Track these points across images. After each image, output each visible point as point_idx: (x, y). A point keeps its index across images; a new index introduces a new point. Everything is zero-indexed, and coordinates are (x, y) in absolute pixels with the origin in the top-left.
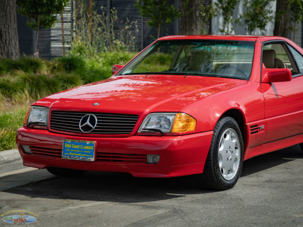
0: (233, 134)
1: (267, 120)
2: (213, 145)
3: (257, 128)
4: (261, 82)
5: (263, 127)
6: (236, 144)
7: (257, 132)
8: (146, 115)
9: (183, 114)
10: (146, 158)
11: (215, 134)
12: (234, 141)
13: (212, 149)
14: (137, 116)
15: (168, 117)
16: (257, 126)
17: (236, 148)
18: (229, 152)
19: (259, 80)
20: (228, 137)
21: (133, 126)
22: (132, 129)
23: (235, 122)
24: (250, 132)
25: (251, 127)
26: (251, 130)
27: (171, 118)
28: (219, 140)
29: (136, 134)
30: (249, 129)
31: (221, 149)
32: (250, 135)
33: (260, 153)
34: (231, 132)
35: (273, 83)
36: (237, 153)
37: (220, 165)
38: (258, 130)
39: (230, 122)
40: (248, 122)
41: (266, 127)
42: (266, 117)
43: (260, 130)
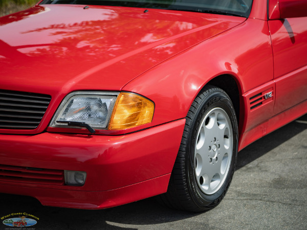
0: (222, 116)
1: (276, 81)
2: (185, 143)
3: (261, 98)
5: (270, 94)
6: (226, 129)
7: (261, 103)
8: (64, 96)
9: (131, 95)
10: (63, 176)
11: (189, 124)
12: (223, 126)
13: (184, 149)
14: (49, 96)
15: (103, 100)
16: (261, 94)
17: (226, 137)
18: (213, 147)
19: (263, 17)
20: (212, 121)
21: (42, 115)
22: (40, 120)
23: (225, 96)
24: (249, 106)
25: (251, 99)
26: (251, 103)
27: (108, 102)
28: (197, 131)
29: (47, 130)
30: (248, 102)
31: (199, 146)
32: (250, 112)
33: (265, 133)
34: (216, 113)
35: (286, 19)
36: (228, 145)
37: (198, 173)
38: (263, 100)
39: (216, 97)
40: (247, 92)
41: (274, 93)
42: (275, 77)
43: (266, 100)
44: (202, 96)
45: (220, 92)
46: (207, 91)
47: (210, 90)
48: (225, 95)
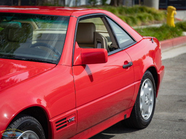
0: (33, 136)
1: (78, 109)
3: (66, 122)
4: (73, 65)
7: (66, 125)
16: (65, 119)
19: (70, 64)
25: (56, 123)
26: (57, 126)
32: (56, 132)
34: (28, 134)
38: (67, 123)
39: (27, 123)
40: (53, 118)
41: (76, 118)
42: (77, 106)
43: (69, 123)
44: (15, 123)
45: (31, 119)
46: (20, 119)
47: (22, 118)
48: (35, 121)
